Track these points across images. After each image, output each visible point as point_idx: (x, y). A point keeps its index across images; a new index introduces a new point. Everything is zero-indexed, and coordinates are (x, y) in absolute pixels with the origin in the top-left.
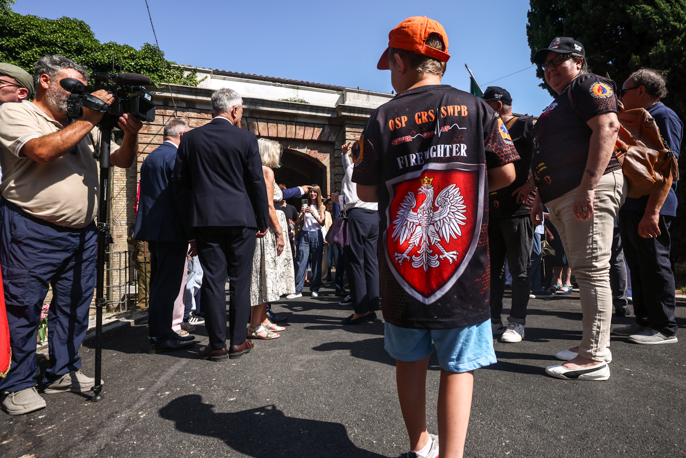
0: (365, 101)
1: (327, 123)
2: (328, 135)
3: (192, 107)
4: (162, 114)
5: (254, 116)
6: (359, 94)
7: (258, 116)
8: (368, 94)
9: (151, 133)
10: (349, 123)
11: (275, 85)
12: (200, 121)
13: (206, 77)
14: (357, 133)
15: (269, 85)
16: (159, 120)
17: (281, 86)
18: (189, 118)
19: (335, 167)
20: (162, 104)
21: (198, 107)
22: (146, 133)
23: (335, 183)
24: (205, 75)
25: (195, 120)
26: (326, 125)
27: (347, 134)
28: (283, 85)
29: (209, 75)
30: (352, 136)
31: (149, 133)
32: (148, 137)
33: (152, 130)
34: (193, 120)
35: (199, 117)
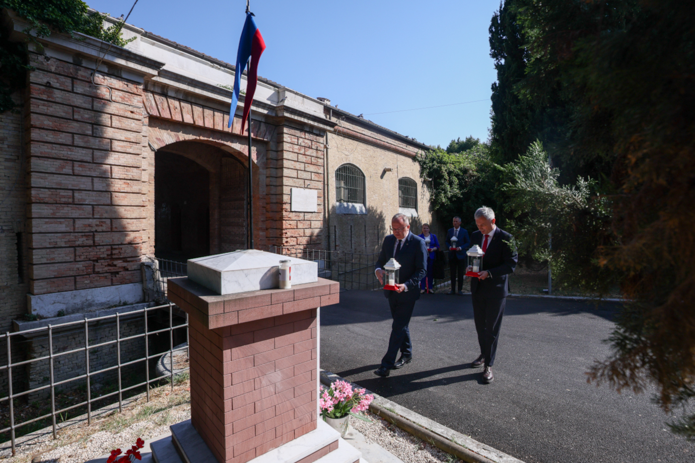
0: (300, 104)
1: (263, 120)
2: (264, 134)
3: (116, 74)
4: (71, 75)
5: (189, 99)
6: (296, 96)
7: (193, 101)
8: (304, 97)
9: (53, 100)
10: (287, 124)
11: (213, 67)
12: (127, 96)
13: (135, 38)
14: (293, 137)
15: (206, 64)
16: (66, 84)
17: (219, 69)
18: (111, 88)
19: (267, 168)
20: (71, 60)
21: (124, 76)
22: (45, 99)
23: (267, 186)
24: (134, 34)
25: (121, 94)
26: (263, 122)
27: (285, 136)
28: (222, 68)
29: (139, 36)
30: (289, 138)
31: (51, 99)
32: (49, 106)
33: (55, 96)
34: (117, 93)
35: (125, 90)
